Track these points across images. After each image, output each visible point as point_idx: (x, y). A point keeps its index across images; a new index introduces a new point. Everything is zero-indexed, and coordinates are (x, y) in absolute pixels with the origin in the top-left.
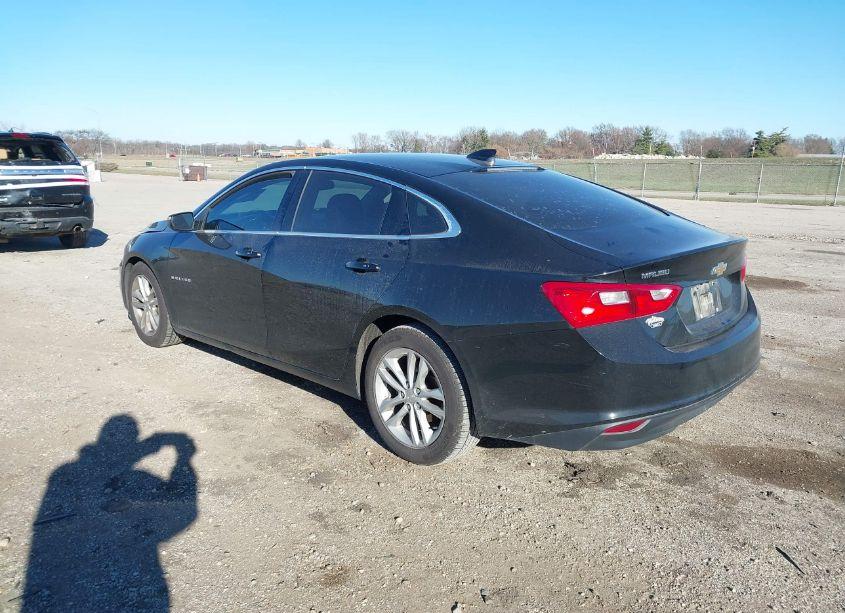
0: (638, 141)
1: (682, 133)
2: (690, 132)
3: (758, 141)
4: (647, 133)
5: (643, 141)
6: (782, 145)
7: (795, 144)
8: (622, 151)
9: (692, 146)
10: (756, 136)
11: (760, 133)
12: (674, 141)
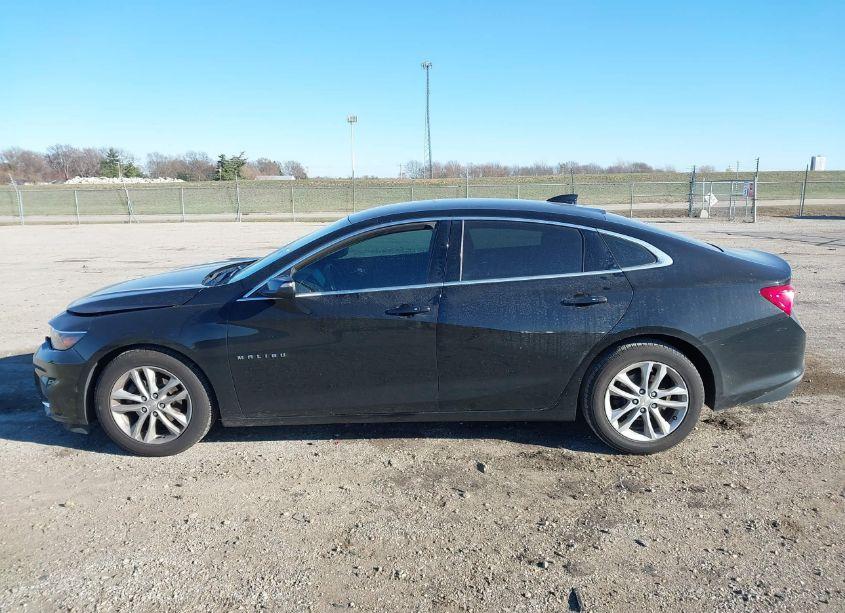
0: (104, 163)
1: (149, 155)
2: (157, 155)
3: (222, 163)
4: (112, 154)
5: (109, 165)
6: (242, 168)
7: (251, 166)
8: (87, 174)
9: (161, 168)
10: (220, 159)
11: (222, 157)
12: (141, 162)
